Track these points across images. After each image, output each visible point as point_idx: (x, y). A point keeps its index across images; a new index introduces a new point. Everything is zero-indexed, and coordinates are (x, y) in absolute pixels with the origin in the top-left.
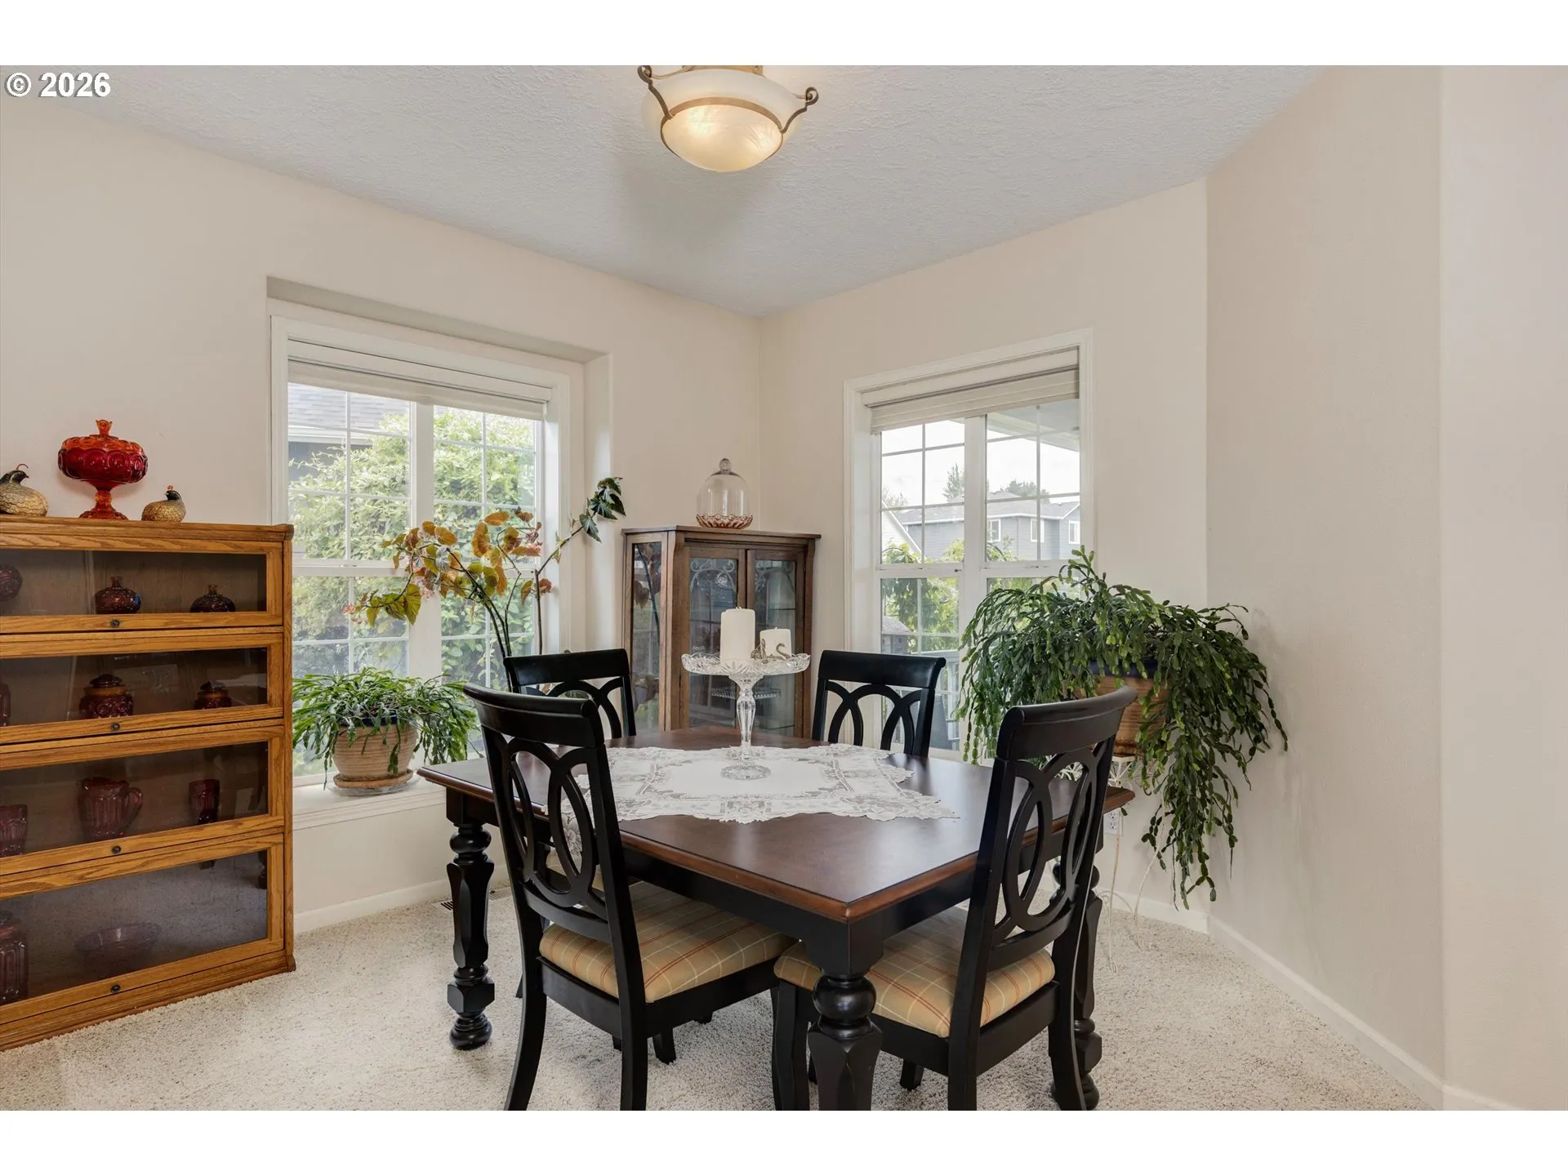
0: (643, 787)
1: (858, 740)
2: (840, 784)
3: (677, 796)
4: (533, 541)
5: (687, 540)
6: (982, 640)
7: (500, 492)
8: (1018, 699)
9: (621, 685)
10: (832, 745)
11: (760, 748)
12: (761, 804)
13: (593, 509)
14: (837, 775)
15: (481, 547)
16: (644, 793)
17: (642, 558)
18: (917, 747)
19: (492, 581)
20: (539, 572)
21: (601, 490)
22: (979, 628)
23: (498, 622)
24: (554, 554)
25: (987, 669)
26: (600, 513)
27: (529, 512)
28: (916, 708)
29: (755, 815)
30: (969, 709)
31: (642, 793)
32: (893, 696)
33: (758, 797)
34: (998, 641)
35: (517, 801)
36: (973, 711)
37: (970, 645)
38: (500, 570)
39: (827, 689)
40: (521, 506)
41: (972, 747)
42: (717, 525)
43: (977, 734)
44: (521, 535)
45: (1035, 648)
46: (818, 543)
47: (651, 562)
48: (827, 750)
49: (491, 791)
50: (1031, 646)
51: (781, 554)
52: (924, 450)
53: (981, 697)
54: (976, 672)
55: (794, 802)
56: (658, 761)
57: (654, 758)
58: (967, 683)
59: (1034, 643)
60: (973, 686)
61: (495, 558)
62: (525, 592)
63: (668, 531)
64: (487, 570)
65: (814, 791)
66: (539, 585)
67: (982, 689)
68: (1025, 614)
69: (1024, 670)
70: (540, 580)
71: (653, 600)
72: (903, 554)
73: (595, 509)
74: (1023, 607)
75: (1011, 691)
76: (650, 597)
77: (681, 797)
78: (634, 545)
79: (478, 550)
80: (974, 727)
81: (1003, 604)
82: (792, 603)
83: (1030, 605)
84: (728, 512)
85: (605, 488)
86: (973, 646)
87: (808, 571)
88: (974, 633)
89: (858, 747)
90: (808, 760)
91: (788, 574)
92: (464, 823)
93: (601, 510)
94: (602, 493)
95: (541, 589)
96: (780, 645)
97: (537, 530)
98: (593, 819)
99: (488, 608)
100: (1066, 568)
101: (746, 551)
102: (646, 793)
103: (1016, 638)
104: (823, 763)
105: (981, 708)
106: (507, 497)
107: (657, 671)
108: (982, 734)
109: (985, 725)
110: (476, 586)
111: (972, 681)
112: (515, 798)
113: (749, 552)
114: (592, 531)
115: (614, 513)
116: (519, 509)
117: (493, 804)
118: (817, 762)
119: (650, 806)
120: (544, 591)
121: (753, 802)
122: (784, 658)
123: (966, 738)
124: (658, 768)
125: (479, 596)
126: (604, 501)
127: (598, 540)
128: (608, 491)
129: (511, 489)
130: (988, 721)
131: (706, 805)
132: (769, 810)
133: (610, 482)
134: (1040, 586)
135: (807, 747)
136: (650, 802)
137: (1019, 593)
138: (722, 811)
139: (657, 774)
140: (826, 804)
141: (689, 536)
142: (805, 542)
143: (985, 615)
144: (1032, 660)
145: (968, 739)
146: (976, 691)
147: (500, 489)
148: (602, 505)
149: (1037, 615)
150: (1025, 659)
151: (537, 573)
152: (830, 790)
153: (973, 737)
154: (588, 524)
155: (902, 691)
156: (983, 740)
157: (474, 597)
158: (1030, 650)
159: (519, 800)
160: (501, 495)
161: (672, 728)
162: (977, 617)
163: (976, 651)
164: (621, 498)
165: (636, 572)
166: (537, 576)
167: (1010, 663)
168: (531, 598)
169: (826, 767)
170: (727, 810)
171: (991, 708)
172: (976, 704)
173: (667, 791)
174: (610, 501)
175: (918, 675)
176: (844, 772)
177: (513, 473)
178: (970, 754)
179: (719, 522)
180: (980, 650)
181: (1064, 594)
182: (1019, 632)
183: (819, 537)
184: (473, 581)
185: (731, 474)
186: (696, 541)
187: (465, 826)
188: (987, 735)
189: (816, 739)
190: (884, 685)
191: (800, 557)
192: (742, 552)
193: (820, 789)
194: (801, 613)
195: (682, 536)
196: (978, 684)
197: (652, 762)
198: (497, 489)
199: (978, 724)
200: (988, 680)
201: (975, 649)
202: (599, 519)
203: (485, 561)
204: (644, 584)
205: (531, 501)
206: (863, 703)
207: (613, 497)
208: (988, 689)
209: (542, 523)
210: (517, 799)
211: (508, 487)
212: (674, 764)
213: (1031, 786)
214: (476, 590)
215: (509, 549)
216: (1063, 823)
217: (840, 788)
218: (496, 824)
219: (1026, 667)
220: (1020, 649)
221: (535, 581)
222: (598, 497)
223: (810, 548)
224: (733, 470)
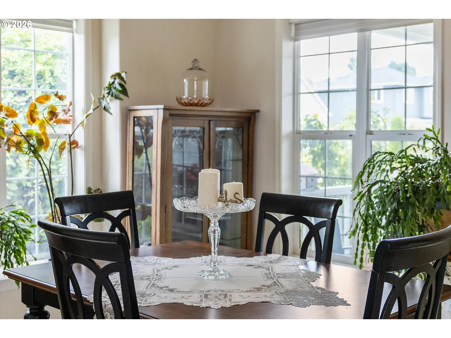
0: (149, 284)
1: (285, 253)
2: (275, 282)
3: (172, 290)
4: (66, 113)
5: (171, 115)
6: (367, 186)
7: (41, 78)
8: (390, 224)
9: (130, 214)
10: (269, 255)
11: (222, 257)
12: (226, 296)
13: (107, 93)
14: (272, 276)
15: (32, 118)
16: (150, 288)
17: (139, 125)
18: (324, 256)
19: (40, 142)
20: (71, 135)
21: (113, 80)
22: (364, 178)
23: (44, 168)
24: (81, 123)
25: (370, 205)
26: (112, 96)
27: (64, 95)
28: (323, 232)
29: (222, 303)
30: (358, 230)
31: (149, 287)
32: (308, 224)
33: (223, 291)
34: (377, 187)
35: (72, 294)
36: (361, 231)
37: (358, 189)
38: (45, 134)
39: (265, 218)
40: (58, 91)
41: (359, 256)
42: (190, 103)
43: (363, 247)
44: (59, 110)
45: (401, 192)
46: (257, 114)
47: (145, 128)
48: (266, 259)
49: (55, 287)
50: (399, 191)
51: (233, 123)
52: (329, 54)
53: (366, 223)
54: (363, 205)
55: (246, 294)
56: (157, 266)
57: (154, 264)
58: (357, 213)
59: (400, 189)
60: (361, 216)
61: (42, 126)
62: (62, 148)
63: (158, 109)
64: (37, 136)
65: (258, 287)
66: (71, 143)
67: (366, 217)
68: (395, 168)
69: (393, 206)
70: (72, 140)
71: (146, 153)
72: (315, 120)
73: (109, 93)
74: (393, 163)
75: (386, 218)
76: (144, 151)
77: (174, 291)
78: (134, 117)
79: (30, 120)
80: (361, 242)
81: (381, 161)
82: (240, 156)
83: (399, 162)
84: (197, 96)
85: (115, 79)
86: (360, 190)
87: (251, 134)
88: (361, 180)
89: (285, 257)
90: (253, 266)
91: (237, 136)
92: (34, 305)
93: (112, 94)
94: (113, 83)
95: (72, 146)
96: (237, 193)
97: (69, 106)
98: (122, 305)
99: (38, 160)
100: (422, 139)
101: (210, 121)
102: (152, 288)
103: (389, 184)
104: (263, 268)
105: (366, 230)
106: (47, 82)
107: (149, 201)
108: (366, 247)
109: (368, 241)
110: (30, 145)
111: (360, 213)
112: (71, 292)
113: (211, 122)
114: (107, 108)
115: (121, 96)
116: (57, 92)
117: (56, 295)
118: (259, 267)
119: (155, 297)
120: (74, 148)
121: (220, 295)
122: (239, 202)
123: (356, 250)
124: (158, 271)
125: (33, 152)
126: (115, 88)
127: (111, 114)
128: (117, 81)
129: (50, 77)
130: (370, 238)
131: (190, 296)
132: (230, 300)
133: (119, 75)
134: (405, 151)
135: (252, 257)
136: (155, 294)
137: (391, 154)
138: (201, 301)
139: (157, 275)
140: (266, 296)
141: (173, 112)
142: (248, 115)
143: (369, 168)
144: (399, 200)
145: (357, 251)
146: (362, 219)
147: (41, 75)
148: (114, 91)
149: (404, 169)
150: (394, 198)
151: (70, 136)
152: (269, 287)
153: (360, 249)
154: (104, 103)
155: (313, 220)
156: (367, 250)
157: (29, 153)
158: (398, 193)
159: (74, 293)
160: (42, 80)
161: (161, 242)
162: (364, 170)
163: (363, 193)
164: (126, 86)
165: (136, 134)
166: (70, 137)
167: (385, 201)
168: (66, 153)
169: (265, 270)
170: (204, 300)
171: (372, 230)
172: (362, 227)
173: (165, 287)
174: (120, 88)
175: (325, 210)
176: (277, 274)
177: (51, 65)
178: (358, 260)
179: (191, 102)
180: (365, 192)
181: (421, 155)
182: (391, 181)
183: (258, 111)
184: (28, 143)
185: (200, 69)
186: (177, 115)
187: (34, 307)
188: (369, 248)
189: (258, 251)
190: (302, 216)
191: (246, 125)
192: (207, 122)
193: (262, 286)
194: (246, 162)
195: (168, 113)
196: (364, 214)
197: (153, 267)
198: (40, 76)
199: (364, 240)
200: (371, 212)
201: (362, 192)
202: (111, 100)
203: (35, 128)
204: (141, 143)
205: (64, 86)
206: (288, 228)
207: (121, 85)
208: (370, 217)
209: (73, 102)
210: (72, 292)
211: (47, 75)
212: (166, 268)
213: (394, 287)
214: (30, 149)
215: (51, 119)
216: (415, 309)
217: (275, 285)
218: (58, 307)
219: (395, 204)
220: (391, 192)
221: (68, 141)
222: (110, 85)
223: (252, 118)
224: (201, 67)
